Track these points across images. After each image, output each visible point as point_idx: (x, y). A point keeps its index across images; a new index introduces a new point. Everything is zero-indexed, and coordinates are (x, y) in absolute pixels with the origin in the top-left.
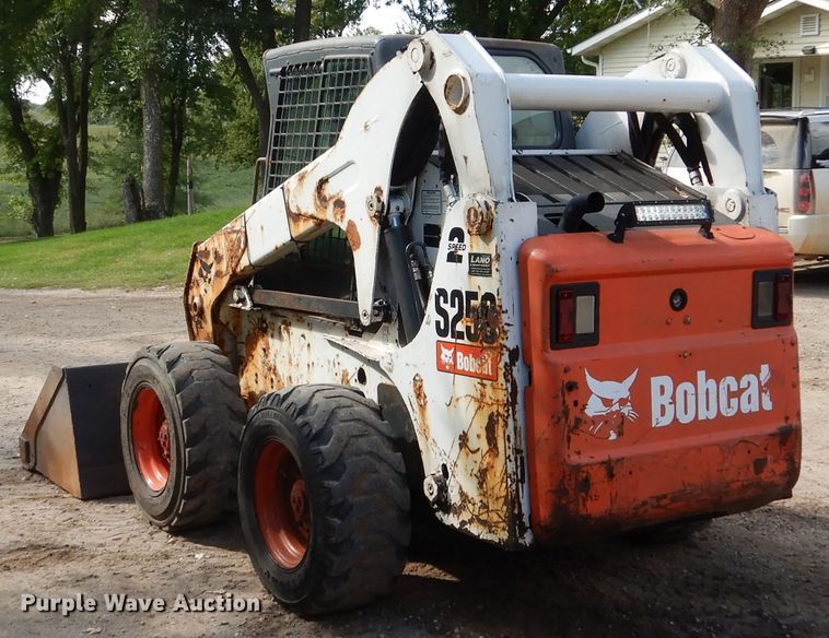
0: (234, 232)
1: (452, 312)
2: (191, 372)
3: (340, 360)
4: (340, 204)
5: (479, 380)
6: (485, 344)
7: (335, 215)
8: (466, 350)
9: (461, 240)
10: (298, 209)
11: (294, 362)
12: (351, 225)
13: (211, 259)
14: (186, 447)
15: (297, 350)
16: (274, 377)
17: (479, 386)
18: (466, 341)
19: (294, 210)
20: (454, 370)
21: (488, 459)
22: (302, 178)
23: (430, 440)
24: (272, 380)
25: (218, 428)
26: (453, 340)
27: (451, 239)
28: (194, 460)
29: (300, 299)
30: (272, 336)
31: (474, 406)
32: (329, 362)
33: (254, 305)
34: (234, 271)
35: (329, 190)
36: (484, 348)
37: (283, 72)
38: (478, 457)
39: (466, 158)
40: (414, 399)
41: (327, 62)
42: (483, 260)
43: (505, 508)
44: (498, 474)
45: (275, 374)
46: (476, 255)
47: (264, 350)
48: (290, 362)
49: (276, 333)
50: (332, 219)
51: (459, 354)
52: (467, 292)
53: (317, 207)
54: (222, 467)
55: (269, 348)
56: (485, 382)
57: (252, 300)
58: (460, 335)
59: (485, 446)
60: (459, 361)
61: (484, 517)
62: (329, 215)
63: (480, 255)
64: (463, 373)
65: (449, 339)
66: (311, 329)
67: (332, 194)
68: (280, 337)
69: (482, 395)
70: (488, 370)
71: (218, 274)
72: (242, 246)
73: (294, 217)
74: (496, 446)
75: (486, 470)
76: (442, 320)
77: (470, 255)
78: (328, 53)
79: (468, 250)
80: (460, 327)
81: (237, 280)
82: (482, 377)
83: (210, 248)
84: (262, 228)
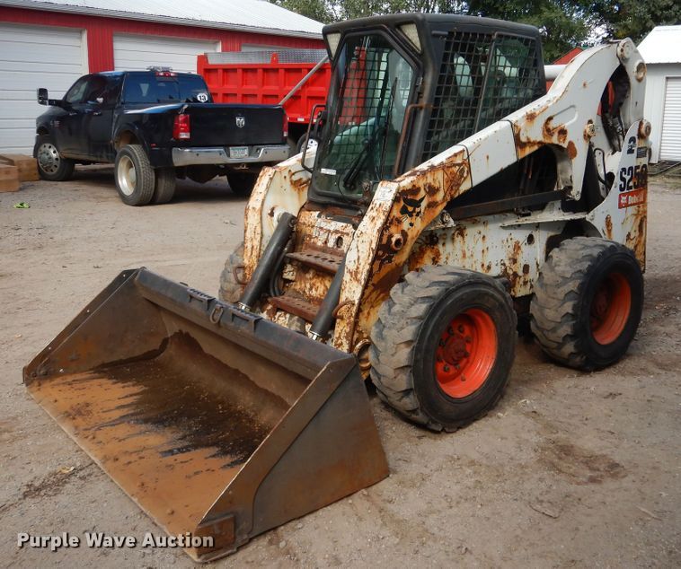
0: (455, 165)
1: (628, 178)
3: (513, 236)
4: (563, 132)
5: (638, 205)
6: (641, 188)
8: (632, 194)
9: (635, 142)
12: (571, 144)
13: (422, 193)
15: (471, 245)
17: (638, 208)
18: (633, 189)
20: (627, 205)
22: (531, 117)
26: (628, 191)
27: (630, 142)
31: (634, 218)
32: (502, 242)
34: (452, 197)
35: (553, 124)
36: (641, 190)
38: (634, 240)
39: (637, 103)
42: (643, 150)
46: (640, 148)
47: (433, 259)
48: (464, 256)
49: (448, 240)
50: (556, 142)
51: (630, 197)
52: (635, 167)
53: (544, 136)
55: (438, 256)
56: (640, 205)
57: (452, 218)
58: (631, 188)
59: (637, 234)
60: (629, 200)
62: (554, 140)
63: (642, 148)
65: (626, 191)
66: (486, 226)
67: (555, 126)
69: (638, 211)
71: (432, 205)
73: (519, 144)
74: (642, 232)
76: (622, 183)
79: (637, 147)
80: (631, 184)
82: (639, 203)
83: (421, 184)
84: (488, 157)
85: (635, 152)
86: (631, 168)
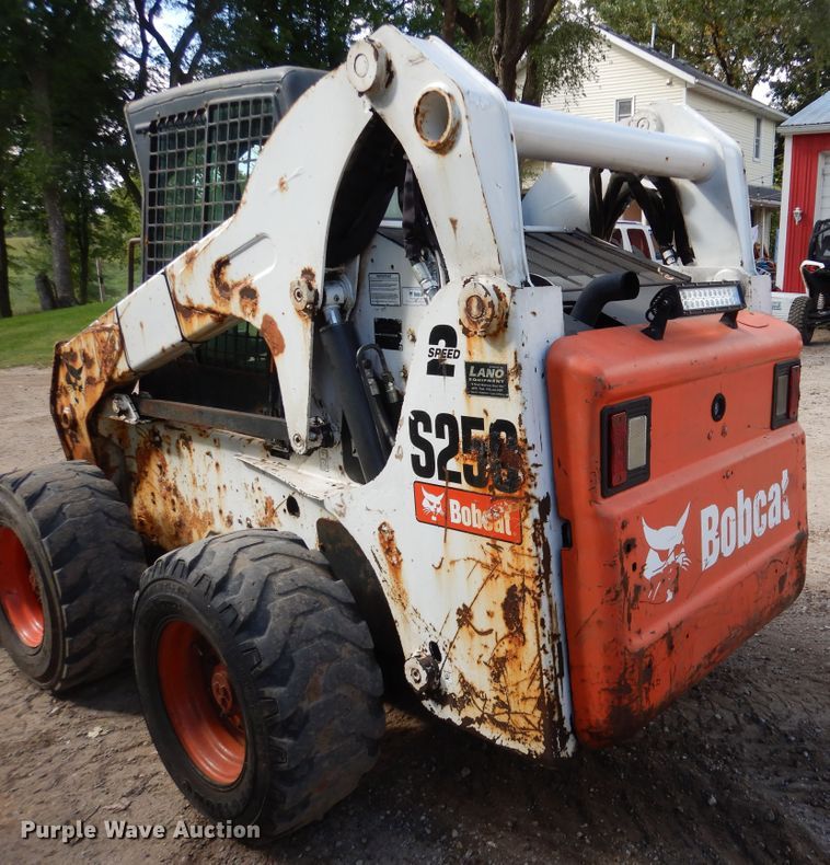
0: (105, 329)
1: (440, 445)
2: (61, 508)
3: (260, 484)
4: (249, 293)
5: (489, 540)
6: (497, 492)
7: (243, 308)
8: (465, 498)
9: (452, 343)
10: (189, 301)
11: (200, 482)
12: (269, 321)
13: (79, 363)
14: (61, 603)
15: (203, 470)
16: (175, 498)
17: (489, 549)
18: (464, 485)
19: (183, 301)
20: (445, 522)
21: (506, 646)
22: (190, 260)
23: (409, 609)
24: (173, 502)
25: (105, 573)
26: (443, 483)
27: (434, 339)
28: (74, 618)
29: (201, 412)
30: (169, 452)
31: (480, 574)
32: (246, 486)
33: (142, 417)
34: (110, 378)
35: (232, 274)
36: (495, 498)
37: (153, 128)
38: (490, 640)
39: (454, 222)
40: (381, 555)
41: (212, 108)
42: (491, 373)
43: (538, 713)
44: (525, 667)
45: (177, 496)
46: (478, 366)
47: (160, 467)
48: (194, 482)
49: (173, 448)
50: (239, 314)
51: (453, 502)
52: (463, 418)
53: (216, 298)
54: (115, 618)
55: (165, 465)
56: (499, 543)
57: (137, 411)
58: (455, 477)
59: (501, 628)
60: (453, 511)
61: (503, 718)
62: (235, 307)
63: (486, 366)
64: (460, 528)
65: (435, 480)
66: (218, 447)
67: (236, 280)
68: (179, 454)
69: (494, 560)
70: (504, 526)
71: (90, 381)
72: (117, 347)
73: (184, 311)
74: (521, 630)
75: (504, 660)
76: (422, 454)
77: (468, 365)
78: (212, 97)
79: (464, 357)
80: (453, 465)
81: (116, 388)
82: (494, 537)
83: (77, 348)
84: (142, 325)
85: (460, 371)
86: (445, 419)
